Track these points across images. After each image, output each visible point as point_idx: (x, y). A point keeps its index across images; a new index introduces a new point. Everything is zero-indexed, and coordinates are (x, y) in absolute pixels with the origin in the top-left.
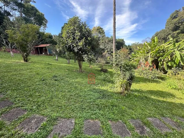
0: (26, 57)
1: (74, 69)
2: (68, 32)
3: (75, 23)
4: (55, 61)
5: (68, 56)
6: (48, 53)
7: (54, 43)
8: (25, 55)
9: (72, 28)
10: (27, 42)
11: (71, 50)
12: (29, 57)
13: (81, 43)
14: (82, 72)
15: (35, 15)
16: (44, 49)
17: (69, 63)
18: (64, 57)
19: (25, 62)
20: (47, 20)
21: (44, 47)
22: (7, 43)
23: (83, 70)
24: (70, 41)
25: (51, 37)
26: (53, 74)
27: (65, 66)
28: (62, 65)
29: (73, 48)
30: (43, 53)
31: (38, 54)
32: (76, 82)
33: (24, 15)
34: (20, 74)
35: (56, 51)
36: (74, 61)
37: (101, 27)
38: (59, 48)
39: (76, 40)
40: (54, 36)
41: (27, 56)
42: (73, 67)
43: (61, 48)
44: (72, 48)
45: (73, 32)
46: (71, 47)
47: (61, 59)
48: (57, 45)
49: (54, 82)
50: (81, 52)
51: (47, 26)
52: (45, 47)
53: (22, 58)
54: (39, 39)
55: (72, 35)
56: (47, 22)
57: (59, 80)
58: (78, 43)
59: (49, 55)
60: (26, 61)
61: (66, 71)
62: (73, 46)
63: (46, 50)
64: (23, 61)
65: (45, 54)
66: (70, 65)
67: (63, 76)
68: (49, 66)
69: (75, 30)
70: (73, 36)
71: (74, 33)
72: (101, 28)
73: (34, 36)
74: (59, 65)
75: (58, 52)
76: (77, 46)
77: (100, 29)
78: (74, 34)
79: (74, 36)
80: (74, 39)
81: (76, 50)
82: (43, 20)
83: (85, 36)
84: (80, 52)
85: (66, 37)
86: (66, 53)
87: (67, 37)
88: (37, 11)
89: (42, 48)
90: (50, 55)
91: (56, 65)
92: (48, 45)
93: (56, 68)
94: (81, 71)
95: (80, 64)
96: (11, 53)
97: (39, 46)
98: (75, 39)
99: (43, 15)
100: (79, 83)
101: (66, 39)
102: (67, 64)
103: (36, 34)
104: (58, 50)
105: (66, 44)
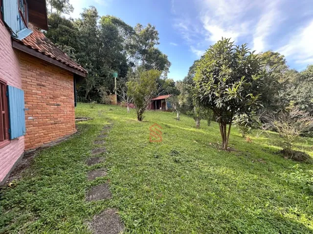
0: (141, 114)
1: (209, 140)
2: (206, 70)
3: (221, 52)
4: (175, 121)
5: (198, 113)
6: (167, 108)
7: (176, 93)
8: (139, 111)
9: (214, 62)
10: (144, 94)
11: (207, 104)
12: (143, 115)
13: (234, 90)
14: (229, 150)
15: (157, 59)
16: (162, 102)
17: (198, 127)
18: (191, 115)
19: (139, 121)
20: (170, 63)
21: (162, 99)
22: (126, 98)
23: (230, 145)
24: (207, 88)
25: (172, 84)
26: (172, 148)
27: (191, 131)
28: (186, 129)
29: (213, 99)
30: (161, 108)
31: (155, 109)
32: (219, 177)
33: (146, 62)
34: (130, 139)
35: (178, 105)
36: (206, 122)
37: (275, 52)
38: (183, 99)
39: (221, 83)
40: (178, 82)
41: (142, 112)
42: (207, 136)
43: (185, 100)
44: (210, 100)
45: (215, 69)
46: (208, 98)
47: (185, 118)
48: (180, 95)
49: (174, 164)
50: (231, 108)
51: (169, 70)
52: (164, 99)
53: (137, 115)
54: (158, 88)
55: (213, 75)
56: (169, 64)
57: (182, 161)
58: (226, 89)
59: (167, 111)
60: (140, 119)
61: (195, 144)
62: (213, 95)
63: (164, 103)
64: (136, 119)
65: (162, 109)
66: (201, 131)
67: (189, 155)
68: (167, 130)
69: (221, 65)
70: (215, 76)
71: (218, 71)
72: (273, 54)
73: (153, 85)
74: (181, 129)
75: (181, 106)
76: (222, 96)
77: (271, 56)
78: (216, 72)
79: (218, 75)
80: (216, 82)
81: (219, 103)
82: (165, 63)
83: (244, 74)
84: (228, 108)
85: (201, 80)
86: (195, 108)
87: (203, 80)
88: (160, 53)
89: (160, 100)
90: (169, 110)
91: (177, 128)
92: (168, 96)
93: (177, 135)
94: (226, 147)
95: (225, 132)
96: (128, 108)
97: (157, 99)
98: (219, 83)
99: (167, 57)
100: (226, 181)
101: (201, 84)
102: (194, 127)
103: (155, 82)
104: (180, 103)
105: (199, 93)
